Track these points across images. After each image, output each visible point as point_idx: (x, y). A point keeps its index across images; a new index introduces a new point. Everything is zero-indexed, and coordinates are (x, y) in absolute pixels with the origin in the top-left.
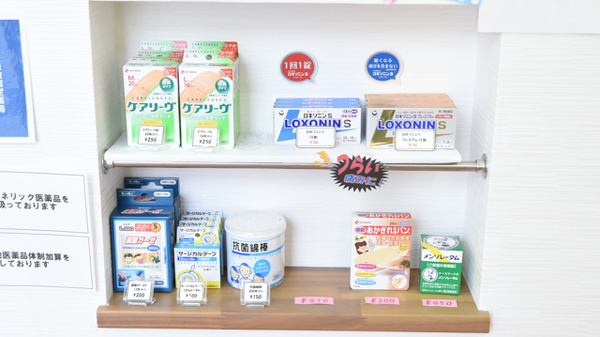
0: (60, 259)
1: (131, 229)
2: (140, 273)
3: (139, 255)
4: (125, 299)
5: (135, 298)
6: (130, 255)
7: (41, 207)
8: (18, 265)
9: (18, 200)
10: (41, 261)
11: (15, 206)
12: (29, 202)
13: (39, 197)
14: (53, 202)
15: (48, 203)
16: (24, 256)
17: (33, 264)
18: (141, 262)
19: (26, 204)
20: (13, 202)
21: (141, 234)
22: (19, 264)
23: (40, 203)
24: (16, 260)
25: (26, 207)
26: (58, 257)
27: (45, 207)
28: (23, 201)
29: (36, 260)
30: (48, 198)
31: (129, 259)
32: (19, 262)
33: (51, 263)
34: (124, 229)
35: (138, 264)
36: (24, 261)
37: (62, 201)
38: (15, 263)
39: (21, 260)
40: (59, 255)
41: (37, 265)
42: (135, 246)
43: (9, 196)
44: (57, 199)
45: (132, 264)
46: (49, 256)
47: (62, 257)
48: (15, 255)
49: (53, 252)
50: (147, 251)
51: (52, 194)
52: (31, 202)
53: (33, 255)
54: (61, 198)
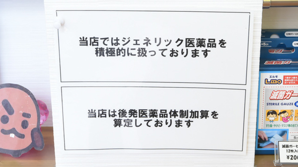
0: (206, 116)
1: (279, 82)
2: (283, 133)
3: (284, 112)
4: (276, 161)
5: (289, 161)
6: (274, 112)
7: (190, 54)
8: (156, 125)
9: (163, 46)
10: (184, 120)
11: (159, 53)
12: (176, 48)
13: (189, 42)
14: (206, 48)
15: (200, 49)
16: (164, 114)
17: (174, 124)
18: (285, 120)
19: (173, 51)
20: (156, 49)
21: (289, 88)
22: (158, 124)
23: (190, 49)
24: (155, 119)
25: (171, 55)
26: (204, 114)
27: (195, 54)
28: (170, 48)
29: (178, 118)
30: (201, 43)
31: (272, 117)
32: (157, 121)
33: (196, 122)
34: (270, 83)
35: (282, 123)
36: (164, 120)
37: (218, 46)
38: (152, 123)
39: (160, 119)
40: (207, 112)
41: (179, 124)
42: (280, 102)
43: (152, 41)
44: (212, 44)
45: (275, 123)
46: (194, 114)
47: (210, 114)
48: (153, 113)
49: (199, 108)
50: (293, 107)
51: (206, 37)
52: (179, 49)
53: (175, 112)
54: (217, 42)
